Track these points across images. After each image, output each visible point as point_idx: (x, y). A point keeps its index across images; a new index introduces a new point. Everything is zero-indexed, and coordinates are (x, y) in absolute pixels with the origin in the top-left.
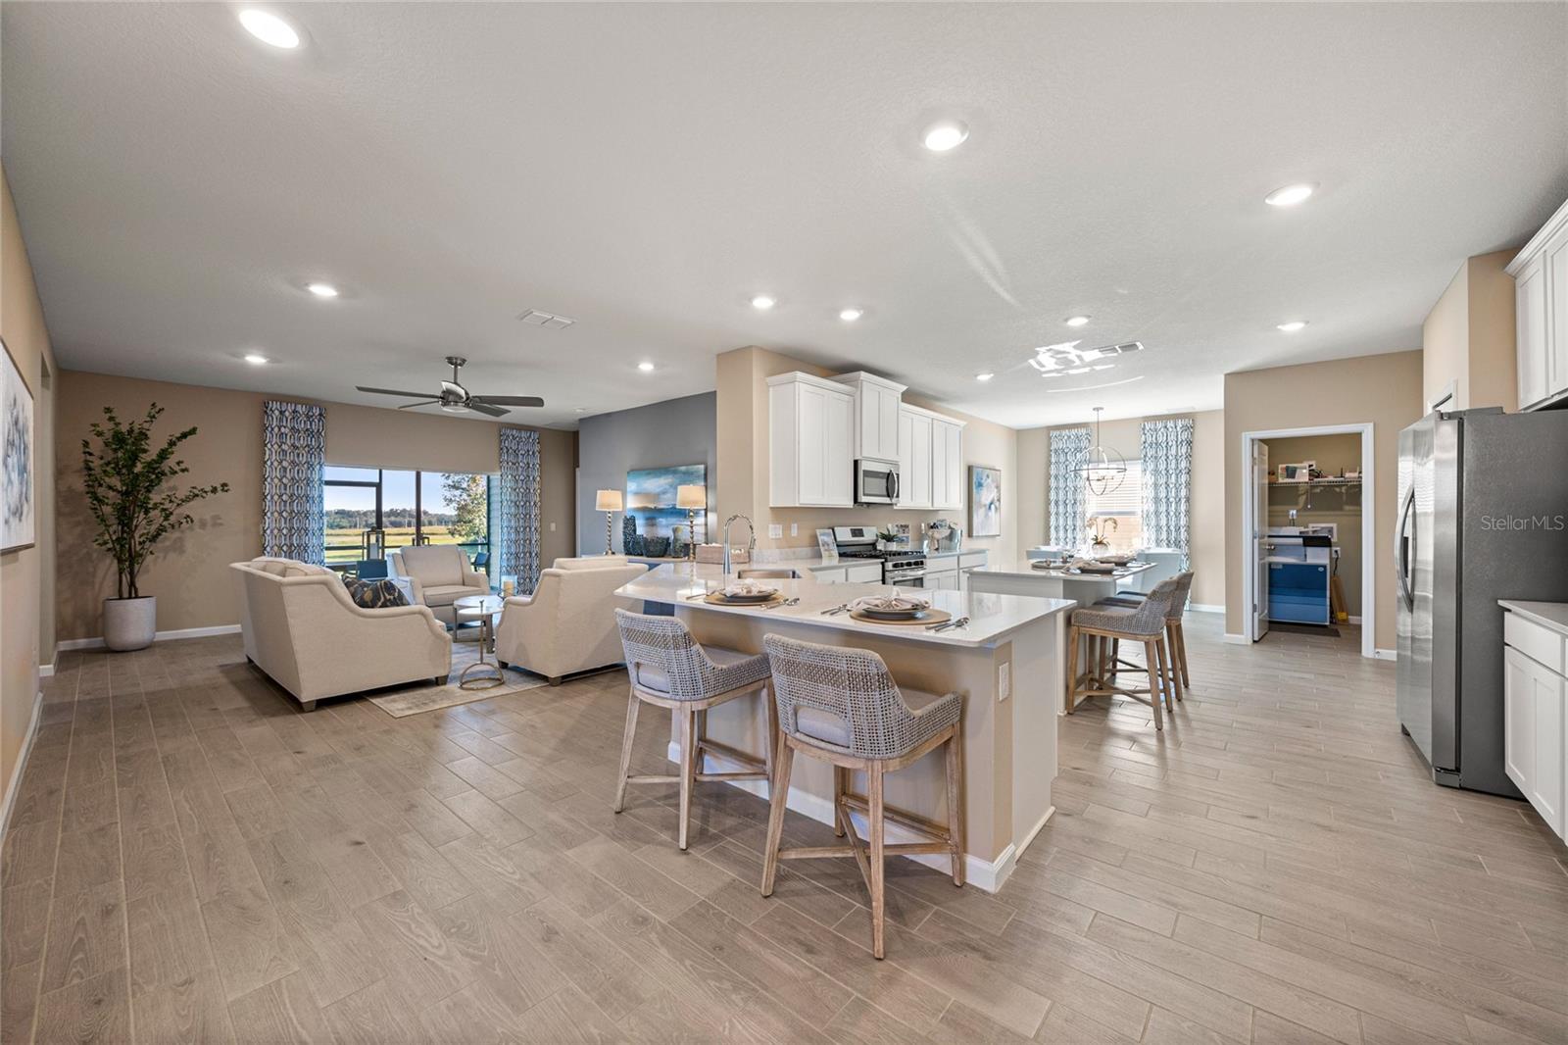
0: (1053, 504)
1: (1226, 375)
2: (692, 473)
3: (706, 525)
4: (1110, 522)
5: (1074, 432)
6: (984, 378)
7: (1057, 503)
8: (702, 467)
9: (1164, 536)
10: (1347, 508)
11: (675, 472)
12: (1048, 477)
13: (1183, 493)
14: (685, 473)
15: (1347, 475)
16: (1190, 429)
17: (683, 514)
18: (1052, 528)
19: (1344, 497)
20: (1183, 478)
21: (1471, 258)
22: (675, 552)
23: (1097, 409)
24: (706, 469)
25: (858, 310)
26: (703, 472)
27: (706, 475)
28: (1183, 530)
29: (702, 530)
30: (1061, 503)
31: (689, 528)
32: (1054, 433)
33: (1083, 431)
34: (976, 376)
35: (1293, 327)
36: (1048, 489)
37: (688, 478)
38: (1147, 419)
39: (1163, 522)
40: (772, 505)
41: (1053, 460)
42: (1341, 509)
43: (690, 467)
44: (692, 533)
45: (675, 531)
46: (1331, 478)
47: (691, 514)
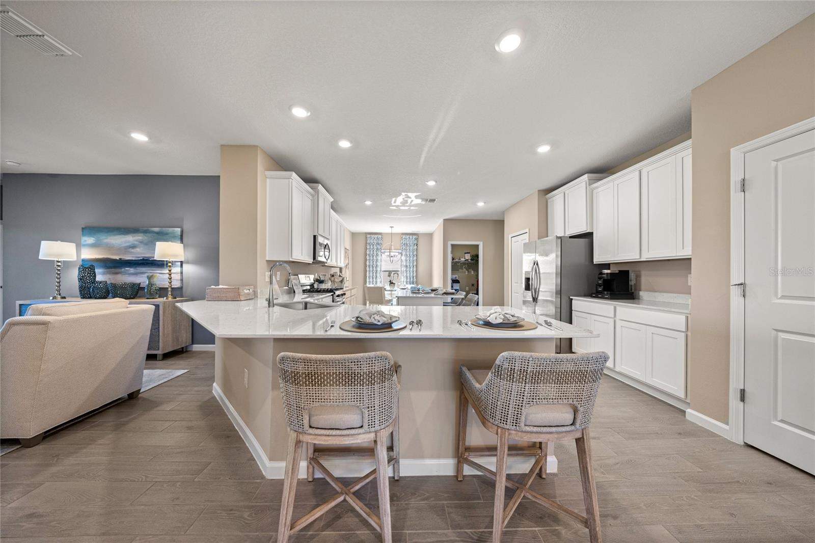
0: (368, 266)
1: (444, 220)
2: (167, 234)
3: (182, 273)
4: (395, 275)
5: (376, 236)
6: (368, 203)
7: (369, 266)
8: (179, 230)
9: (409, 280)
10: (460, 270)
11: (145, 232)
12: (366, 254)
13: (415, 264)
14: (158, 233)
15: (462, 259)
16: (417, 239)
17: (161, 264)
18: (368, 277)
19: (459, 267)
20: (415, 258)
21: (538, 190)
22: (151, 294)
23: (392, 227)
24: (182, 232)
25: (351, 142)
26: (179, 234)
27: (182, 236)
28: (415, 278)
29: (178, 277)
30: (371, 266)
31: (168, 276)
32: (368, 236)
33: (380, 236)
34: (365, 201)
35: (481, 204)
36: (366, 260)
37: (163, 236)
38: (403, 234)
39: (408, 275)
40: (267, 259)
41: (368, 248)
42: (458, 271)
43: (164, 229)
44: (170, 279)
45: (149, 278)
46: (457, 260)
47: (170, 264)
